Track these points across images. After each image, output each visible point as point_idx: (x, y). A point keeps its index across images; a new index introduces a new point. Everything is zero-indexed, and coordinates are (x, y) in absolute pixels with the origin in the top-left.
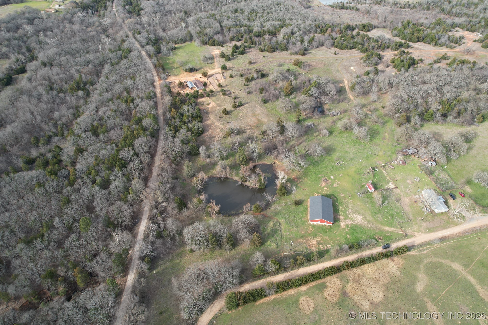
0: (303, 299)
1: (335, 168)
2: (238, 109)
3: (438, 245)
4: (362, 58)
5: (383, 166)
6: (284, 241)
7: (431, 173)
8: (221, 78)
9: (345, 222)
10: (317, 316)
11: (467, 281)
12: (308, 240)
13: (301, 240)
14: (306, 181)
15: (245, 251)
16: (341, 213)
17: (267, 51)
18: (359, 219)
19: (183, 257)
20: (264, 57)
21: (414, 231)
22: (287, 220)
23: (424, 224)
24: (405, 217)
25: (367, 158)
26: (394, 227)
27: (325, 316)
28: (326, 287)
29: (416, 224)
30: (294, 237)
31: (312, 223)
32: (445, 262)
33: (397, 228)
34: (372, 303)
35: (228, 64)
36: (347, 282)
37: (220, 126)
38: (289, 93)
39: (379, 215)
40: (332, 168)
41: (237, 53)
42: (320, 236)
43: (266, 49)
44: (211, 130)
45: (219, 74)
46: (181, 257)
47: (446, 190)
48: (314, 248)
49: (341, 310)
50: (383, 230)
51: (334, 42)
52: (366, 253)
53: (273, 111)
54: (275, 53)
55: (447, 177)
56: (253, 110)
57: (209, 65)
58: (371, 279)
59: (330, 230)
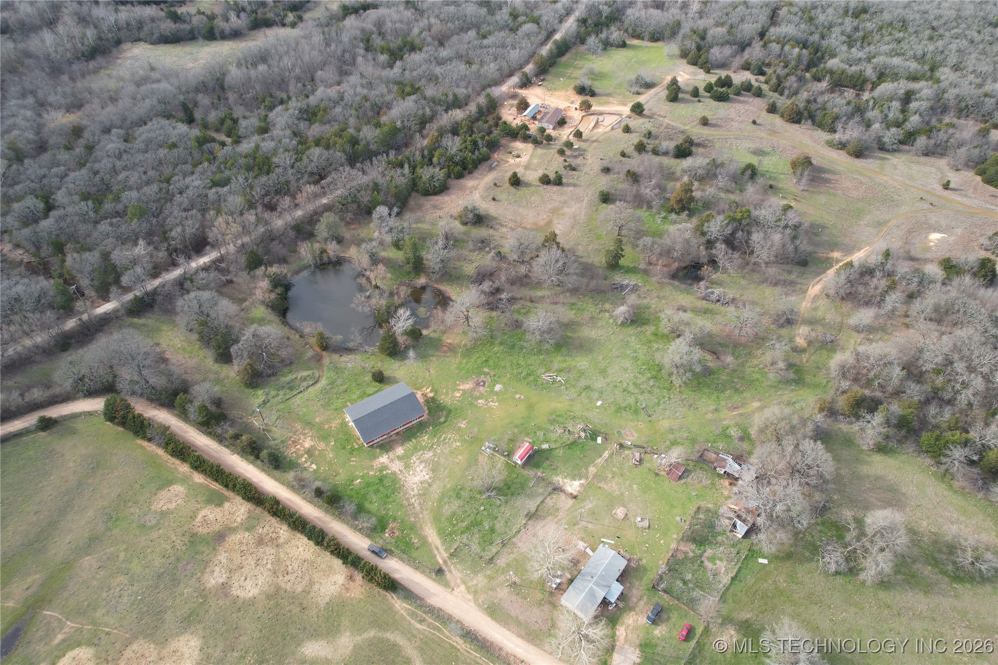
0: (177, 488)
1: (531, 378)
2: (543, 186)
5: (622, 446)
6: (282, 406)
7: (701, 538)
8: (610, 125)
9: (391, 460)
10: (154, 522)
12: (305, 434)
13: (298, 426)
14: (454, 362)
16: (409, 445)
17: (782, 116)
18: (416, 477)
21: (464, 583)
22: (329, 387)
23: (503, 593)
24: (494, 550)
25: (622, 409)
26: (443, 542)
27: (161, 531)
28: (219, 505)
29: (490, 578)
30: (297, 414)
31: (348, 418)
33: (446, 550)
34: (224, 586)
36: (249, 529)
37: (476, 197)
38: (677, 208)
39: (456, 504)
40: (528, 375)
41: (709, 95)
42: (327, 445)
43: (782, 109)
44: (453, 197)
47: (665, 591)
48: (293, 450)
49: (184, 548)
50: (422, 528)
56: (565, 202)
58: (278, 561)
59: (352, 450)
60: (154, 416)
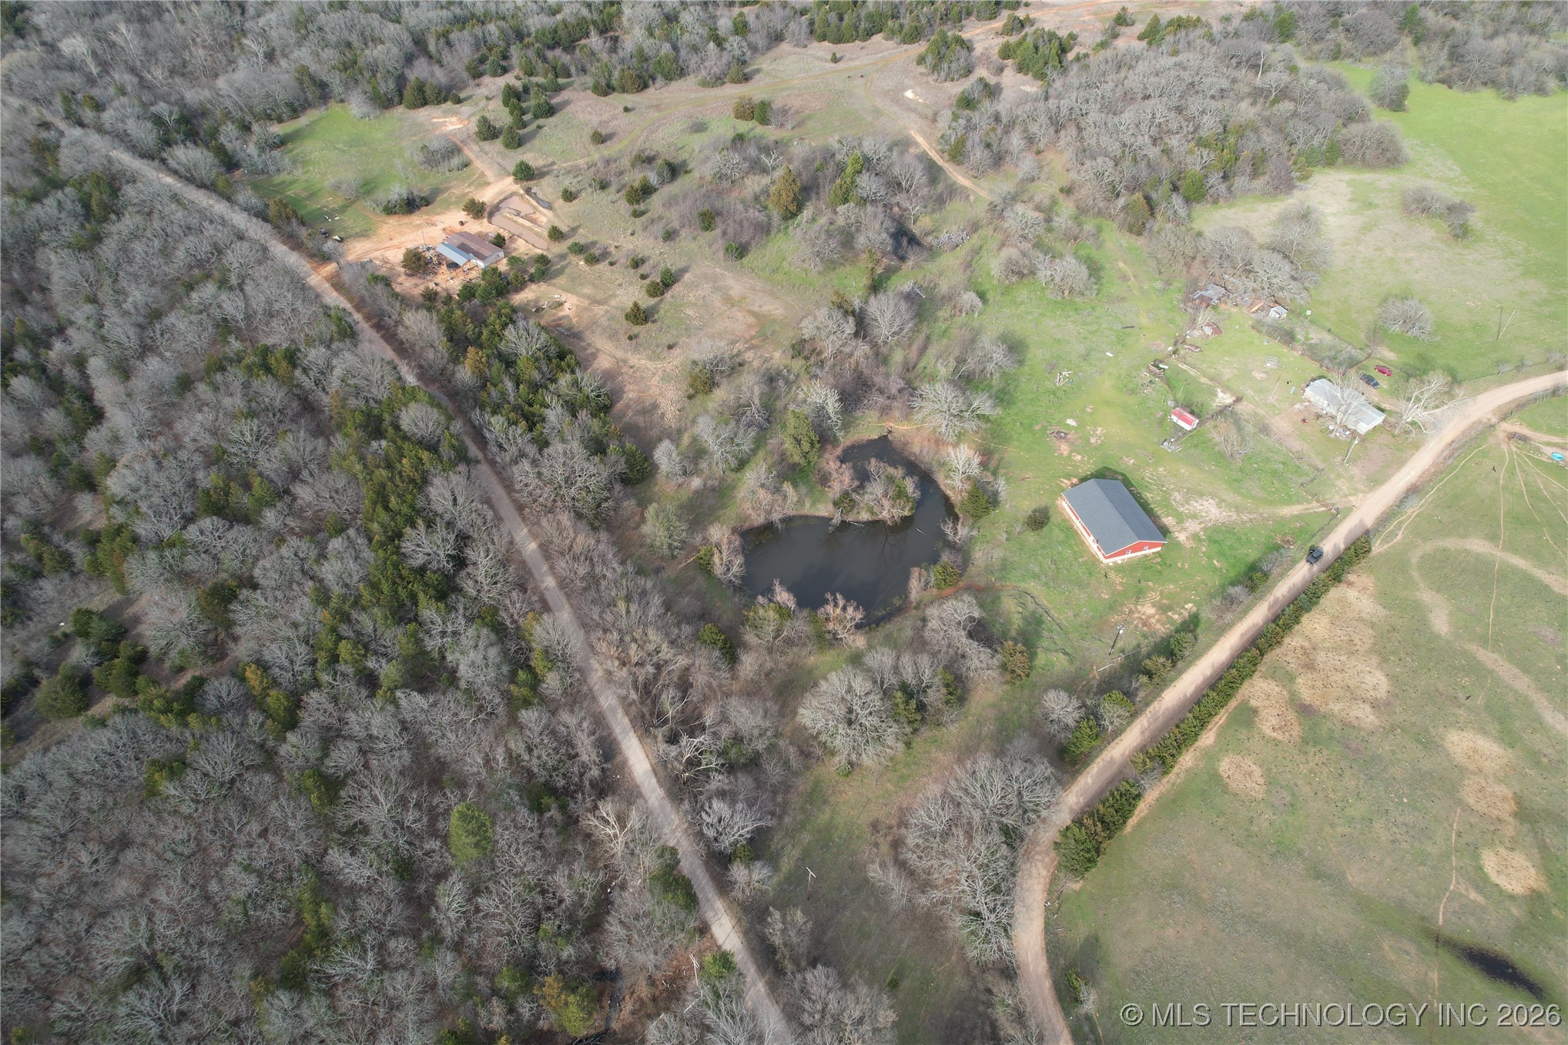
0: (1225, 766)
1: (1061, 394)
2: (668, 295)
3: (1413, 509)
4: (921, 60)
5: (1175, 352)
6: (1075, 636)
7: (1288, 337)
8: (535, 208)
9: (1183, 529)
10: (1284, 793)
11: (1515, 570)
12: (1131, 612)
13: (1116, 618)
15: (994, 706)
16: (1159, 511)
17: (624, 90)
18: (1211, 510)
19: (832, 799)
20: (626, 110)
21: (1346, 496)
22: (1043, 578)
23: (1355, 471)
24: (1306, 467)
25: (1120, 340)
26: (1299, 502)
27: (1300, 783)
28: (1255, 711)
29: (1339, 476)
30: (1093, 618)
31: (1110, 562)
32: (1451, 543)
33: (1308, 502)
34: (1375, 705)
35: (530, 156)
36: (1291, 678)
37: (650, 365)
38: (793, 208)
39: (1249, 483)
40: (1054, 395)
41: (531, 116)
42: (1153, 590)
43: (614, 82)
44: (630, 387)
45: (515, 199)
46: (825, 802)
48: (1158, 626)
49: (1325, 752)
50: (1283, 518)
51: (812, 23)
52: (1283, 589)
53: (778, 277)
54: (651, 91)
55: (1328, 338)
56: (718, 289)
57: (456, 173)
58: (1335, 649)
59: (1164, 563)
60: (1071, 809)
